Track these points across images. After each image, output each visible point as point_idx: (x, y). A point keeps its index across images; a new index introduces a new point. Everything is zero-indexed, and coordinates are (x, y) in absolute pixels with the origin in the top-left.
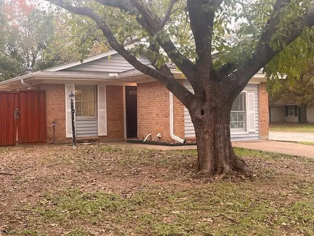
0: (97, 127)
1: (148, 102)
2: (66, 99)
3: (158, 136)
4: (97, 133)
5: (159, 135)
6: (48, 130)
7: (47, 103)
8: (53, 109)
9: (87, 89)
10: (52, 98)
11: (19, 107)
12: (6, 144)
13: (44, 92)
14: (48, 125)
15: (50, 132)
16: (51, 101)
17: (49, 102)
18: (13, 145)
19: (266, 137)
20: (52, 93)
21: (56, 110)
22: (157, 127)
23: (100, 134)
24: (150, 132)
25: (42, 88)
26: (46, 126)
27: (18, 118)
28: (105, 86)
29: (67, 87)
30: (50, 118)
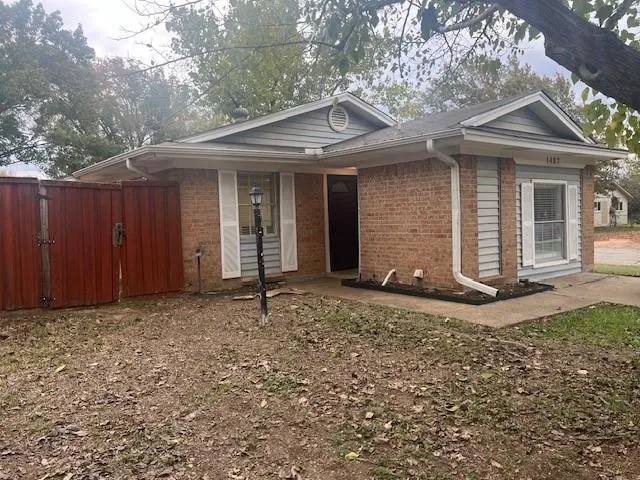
0: (279, 255)
1: (386, 205)
2: (221, 201)
3: (415, 275)
4: (280, 267)
5: (418, 273)
6: (186, 265)
7: (183, 210)
8: (195, 221)
9: (259, 180)
10: (193, 198)
11: (123, 220)
12: (95, 303)
13: (176, 186)
14: (186, 255)
15: (190, 270)
16: (191, 206)
17: (187, 208)
18: (113, 302)
19: (590, 267)
20: (193, 189)
21: (201, 224)
22: (412, 257)
23: (285, 268)
24: (392, 267)
25: (172, 178)
26: (182, 257)
27: (121, 243)
28: (293, 175)
29: (223, 175)
30: (189, 242)
